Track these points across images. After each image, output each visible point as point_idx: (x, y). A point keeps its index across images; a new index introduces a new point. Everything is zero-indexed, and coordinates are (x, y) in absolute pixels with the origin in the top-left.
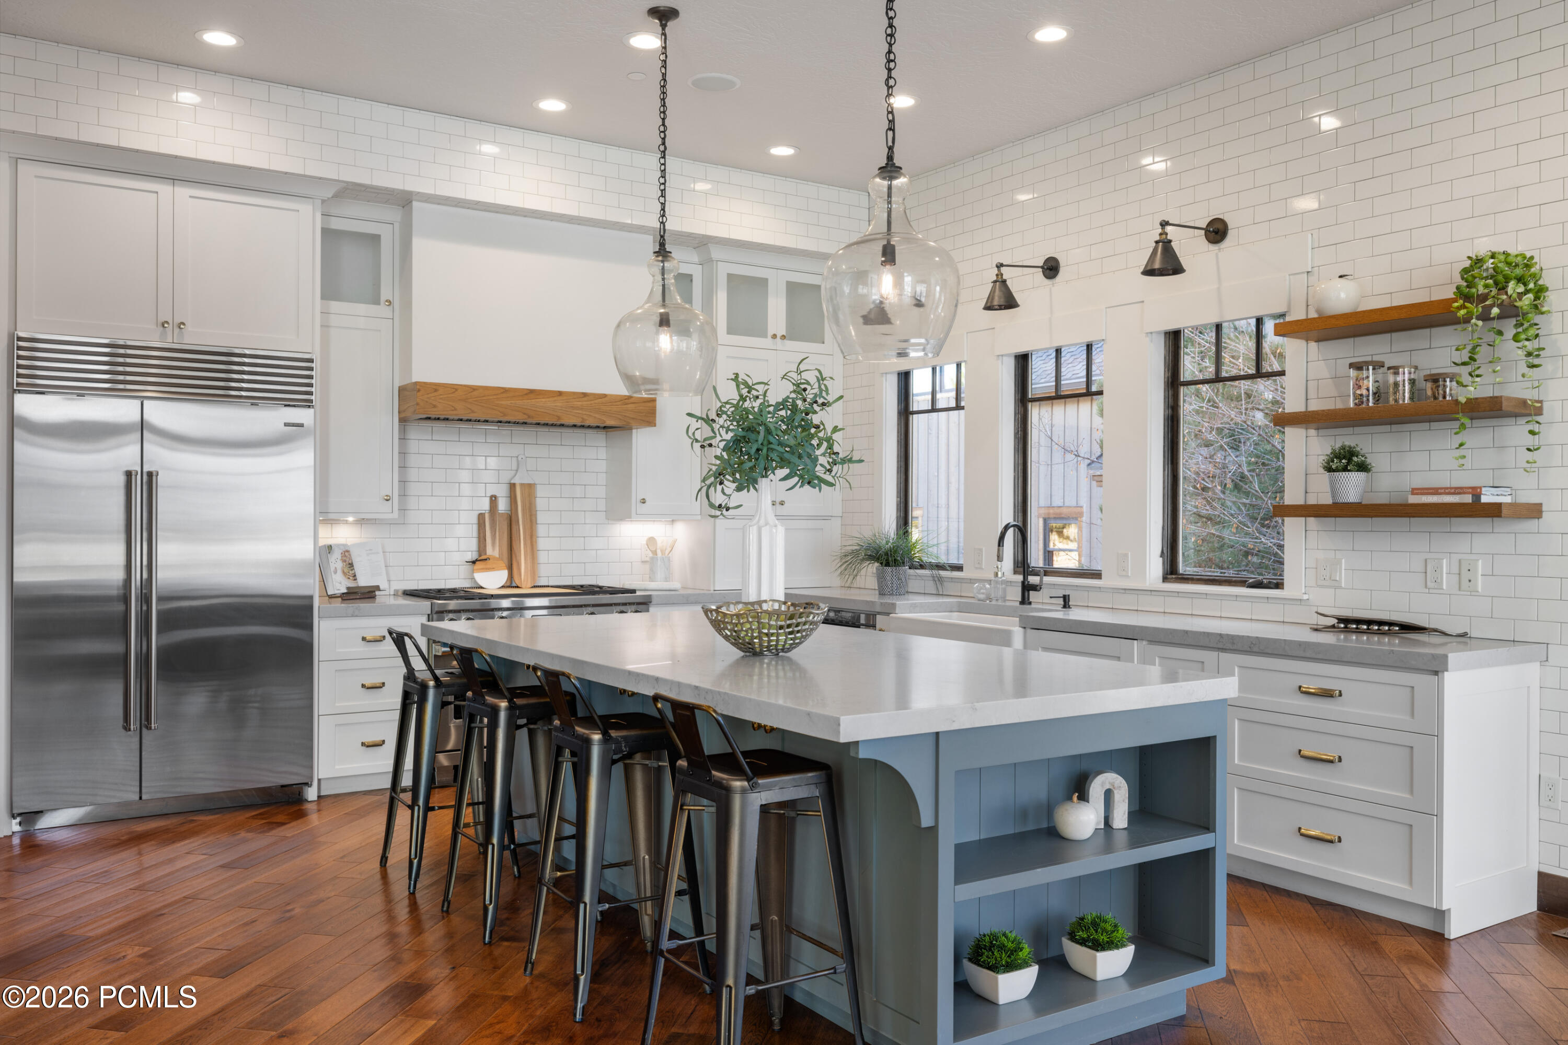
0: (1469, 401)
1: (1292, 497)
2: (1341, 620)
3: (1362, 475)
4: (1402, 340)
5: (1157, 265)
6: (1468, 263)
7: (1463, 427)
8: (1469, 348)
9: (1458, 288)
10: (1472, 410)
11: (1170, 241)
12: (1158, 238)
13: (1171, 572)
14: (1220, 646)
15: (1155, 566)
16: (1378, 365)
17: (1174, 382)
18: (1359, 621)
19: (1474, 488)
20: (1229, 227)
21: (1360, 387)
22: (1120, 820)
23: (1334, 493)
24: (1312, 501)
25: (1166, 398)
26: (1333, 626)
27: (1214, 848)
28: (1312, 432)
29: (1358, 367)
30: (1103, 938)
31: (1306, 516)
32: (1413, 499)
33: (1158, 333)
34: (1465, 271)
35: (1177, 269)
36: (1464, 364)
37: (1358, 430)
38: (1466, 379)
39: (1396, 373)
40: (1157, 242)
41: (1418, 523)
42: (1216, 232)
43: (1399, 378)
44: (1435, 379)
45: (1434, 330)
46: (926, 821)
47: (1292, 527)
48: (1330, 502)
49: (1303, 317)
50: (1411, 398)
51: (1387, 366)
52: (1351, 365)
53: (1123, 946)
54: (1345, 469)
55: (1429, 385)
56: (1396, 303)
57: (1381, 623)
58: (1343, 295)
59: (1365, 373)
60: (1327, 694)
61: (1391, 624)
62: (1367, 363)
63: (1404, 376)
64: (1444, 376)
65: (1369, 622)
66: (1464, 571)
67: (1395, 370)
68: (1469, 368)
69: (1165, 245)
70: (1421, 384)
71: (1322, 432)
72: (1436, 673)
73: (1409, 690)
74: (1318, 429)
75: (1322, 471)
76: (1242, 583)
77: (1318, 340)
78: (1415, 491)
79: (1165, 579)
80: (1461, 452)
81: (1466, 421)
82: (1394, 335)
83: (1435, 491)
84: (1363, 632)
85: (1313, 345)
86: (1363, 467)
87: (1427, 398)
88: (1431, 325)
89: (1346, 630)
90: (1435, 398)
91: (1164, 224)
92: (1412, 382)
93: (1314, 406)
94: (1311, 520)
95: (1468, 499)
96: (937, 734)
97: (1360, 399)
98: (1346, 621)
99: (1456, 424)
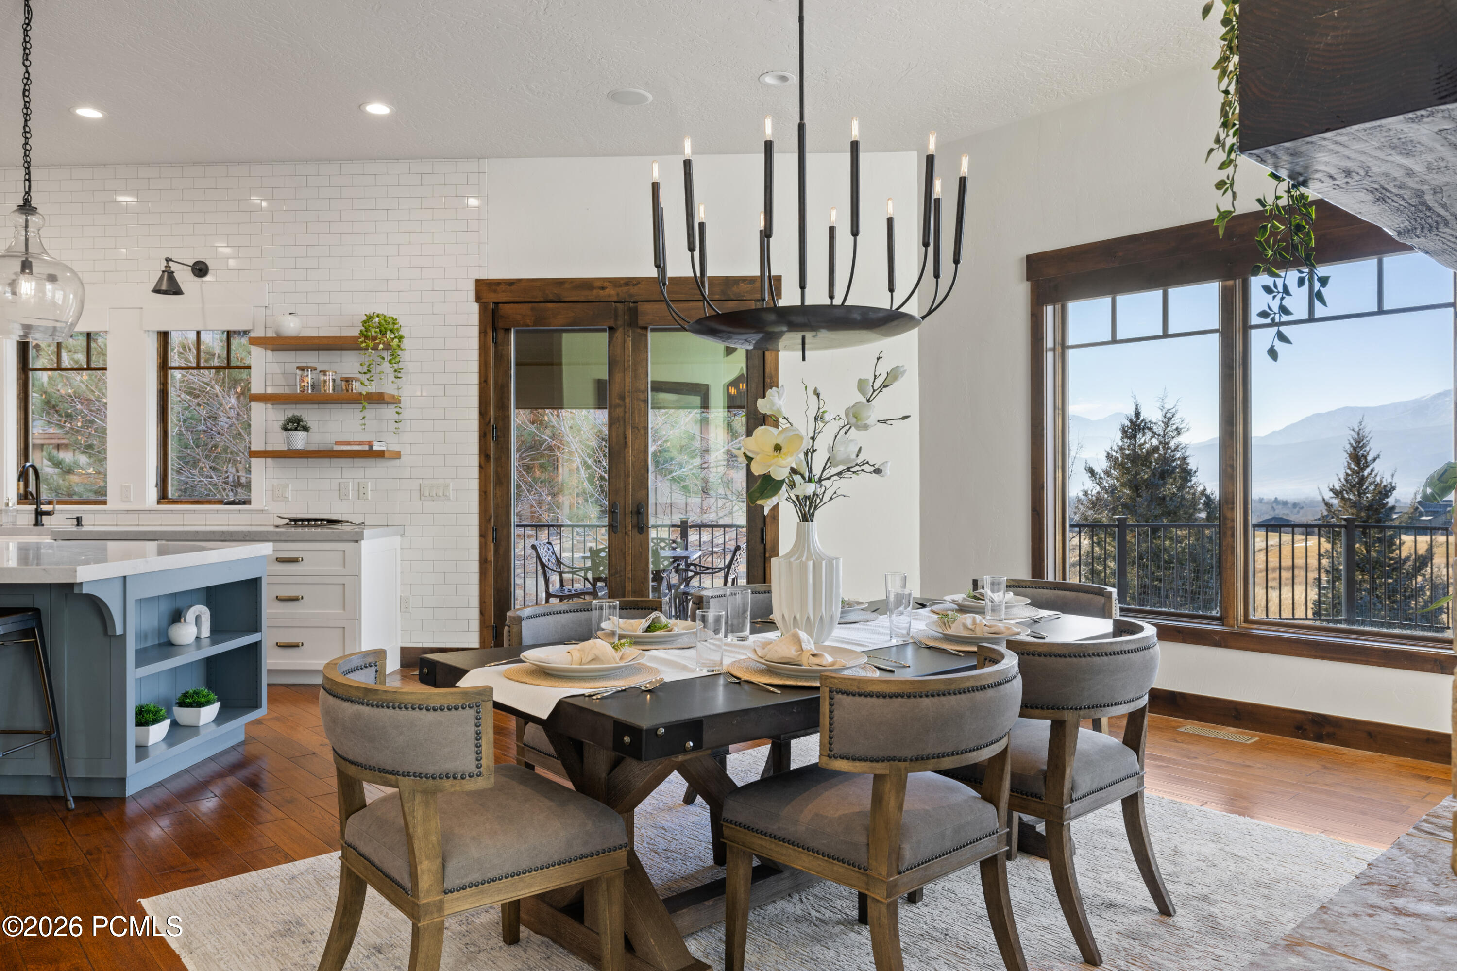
0: (368, 394)
1: (257, 445)
2: (291, 520)
3: (305, 433)
4: (325, 355)
5: (164, 287)
6: (365, 318)
7: (364, 407)
8: (367, 364)
9: (361, 331)
10: (369, 399)
11: (173, 272)
12: (164, 269)
13: (163, 497)
14: (223, 538)
15: (152, 493)
16: (314, 369)
17: (164, 367)
18: (303, 520)
19: (369, 442)
20: (210, 268)
21: (303, 381)
22: (206, 632)
23: (289, 443)
24: (270, 448)
25: (159, 377)
26: (288, 524)
27: (260, 641)
28: (269, 406)
29: (302, 369)
30: (203, 700)
31: (266, 457)
32: (336, 448)
33: (153, 331)
34: (364, 322)
35: (178, 292)
36: (365, 373)
37: (298, 406)
38: (366, 382)
39: (325, 375)
40: (163, 272)
41: (335, 461)
42: (200, 270)
43: (326, 378)
44: (347, 380)
45: (343, 352)
46: (119, 631)
47: (257, 464)
48: (286, 449)
49: (263, 335)
50: (333, 390)
51: (319, 370)
52: (298, 368)
53: (214, 702)
54: (296, 429)
55: (343, 383)
56: (321, 335)
57: (316, 520)
58: (292, 325)
59: (306, 373)
60: (294, 561)
61: (322, 520)
62: (308, 367)
63: (330, 376)
64: (352, 379)
65: (309, 520)
66: (361, 488)
67: (324, 373)
68: (368, 376)
69: (169, 275)
70: (338, 382)
71: (276, 406)
72: (357, 541)
73: (342, 553)
74: (273, 404)
75: (280, 430)
76: (221, 502)
77: (273, 350)
78: (337, 443)
79: (159, 502)
80: (363, 422)
81: (366, 404)
82: (320, 352)
83: (348, 443)
84: (306, 526)
85: (269, 352)
86: (306, 429)
87: (342, 390)
88: (342, 349)
89: (296, 526)
90: (347, 391)
91: (168, 260)
92: (334, 380)
93: (270, 391)
94: (269, 460)
95: (366, 448)
96: (125, 577)
97: (303, 390)
98: (295, 520)
99: (360, 406)
